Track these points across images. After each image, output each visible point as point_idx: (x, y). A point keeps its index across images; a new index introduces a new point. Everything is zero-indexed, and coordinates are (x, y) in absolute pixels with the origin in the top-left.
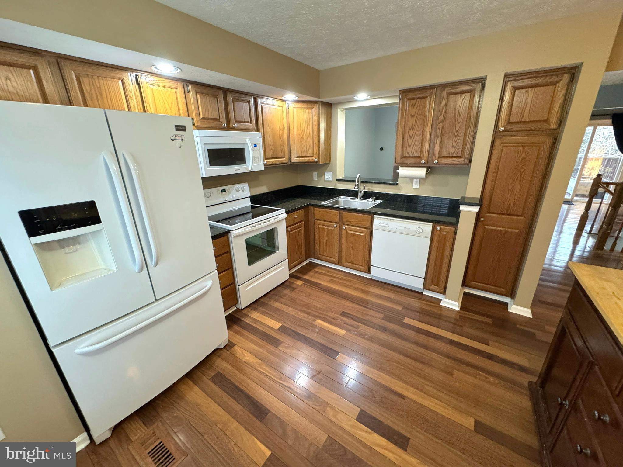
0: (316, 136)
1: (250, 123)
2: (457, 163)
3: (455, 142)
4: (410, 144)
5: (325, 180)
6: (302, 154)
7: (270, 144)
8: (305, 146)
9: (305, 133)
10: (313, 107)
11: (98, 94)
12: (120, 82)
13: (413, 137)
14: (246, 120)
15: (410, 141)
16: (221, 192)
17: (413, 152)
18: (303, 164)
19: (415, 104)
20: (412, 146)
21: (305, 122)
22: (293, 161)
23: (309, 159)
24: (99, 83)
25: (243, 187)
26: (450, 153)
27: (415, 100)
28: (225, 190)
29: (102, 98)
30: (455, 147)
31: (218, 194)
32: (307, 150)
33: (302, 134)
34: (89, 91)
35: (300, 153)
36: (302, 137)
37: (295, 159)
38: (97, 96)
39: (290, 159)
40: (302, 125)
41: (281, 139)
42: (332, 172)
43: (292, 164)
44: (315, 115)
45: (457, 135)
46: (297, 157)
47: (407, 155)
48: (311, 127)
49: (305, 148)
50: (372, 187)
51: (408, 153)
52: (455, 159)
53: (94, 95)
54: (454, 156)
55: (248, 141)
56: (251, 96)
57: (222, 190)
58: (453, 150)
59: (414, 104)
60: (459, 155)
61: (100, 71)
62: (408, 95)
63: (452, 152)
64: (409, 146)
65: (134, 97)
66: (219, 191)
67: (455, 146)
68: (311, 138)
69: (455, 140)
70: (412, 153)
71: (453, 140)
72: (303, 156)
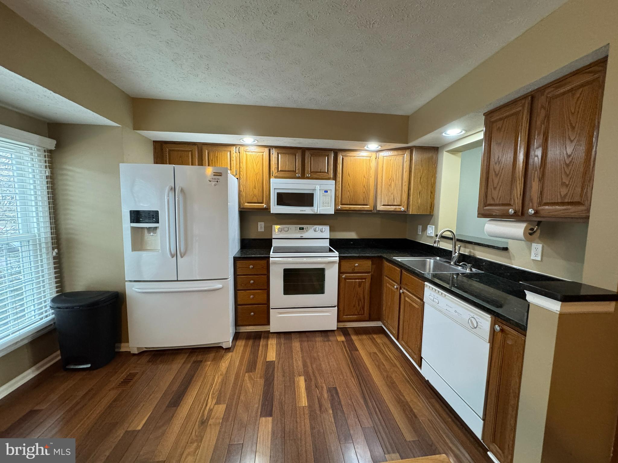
0: (405, 184)
1: (327, 173)
2: (573, 214)
3: (568, 175)
4: (495, 185)
5: (428, 235)
6: (388, 202)
7: (349, 191)
8: (392, 194)
9: (393, 181)
10: (404, 153)
11: (216, 160)
12: (229, 153)
13: (500, 174)
14: (322, 171)
15: (496, 181)
16: (298, 229)
17: (499, 197)
18: (390, 213)
19: (502, 126)
20: (498, 189)
21: (394, 169)
22: (378, 209)
23: (396, 208)
24: (218, 154)
25: (322, 229)
26: (559, 197)
27: (502, 121)
28: (303, 228)
29: (217, 162)
30: (567, 186)
31: (296, 230)
32: (394, 198)
33: (390, 181)
34: (212, 159)
35: (386, 201)
36: (390, 185)
37: (380, 208)
38: (215, 161)
39: (375, 206)
40: (390, 172)
41: (364, 186)
42: (434, 226)
43: (378, 212)
44: (406, 161)
45: (570, 162)
46: (384, 205)
47: (492, 202)
48: (401, 173)
49: (392, 196)
50: (474, 249)
51: (493, 198)
52: (569, 207)
53: (214, 161)
54: (566, 201)
55: (318, 187)
56: (332, 151)
57: (300, 228)
58: (564, 191)
59: (500, 127)
60: (577, 199)
61: (221, 148)
62: (492, 116)
63: (563, 194)
64: (495, 188)
65: (235, 160)
66: (297, 228)
67: (567, 183)
68: (400, 185)
69: (565, 172)
70: (498, 200)
71: (563, 173)
72: (389, 204)
